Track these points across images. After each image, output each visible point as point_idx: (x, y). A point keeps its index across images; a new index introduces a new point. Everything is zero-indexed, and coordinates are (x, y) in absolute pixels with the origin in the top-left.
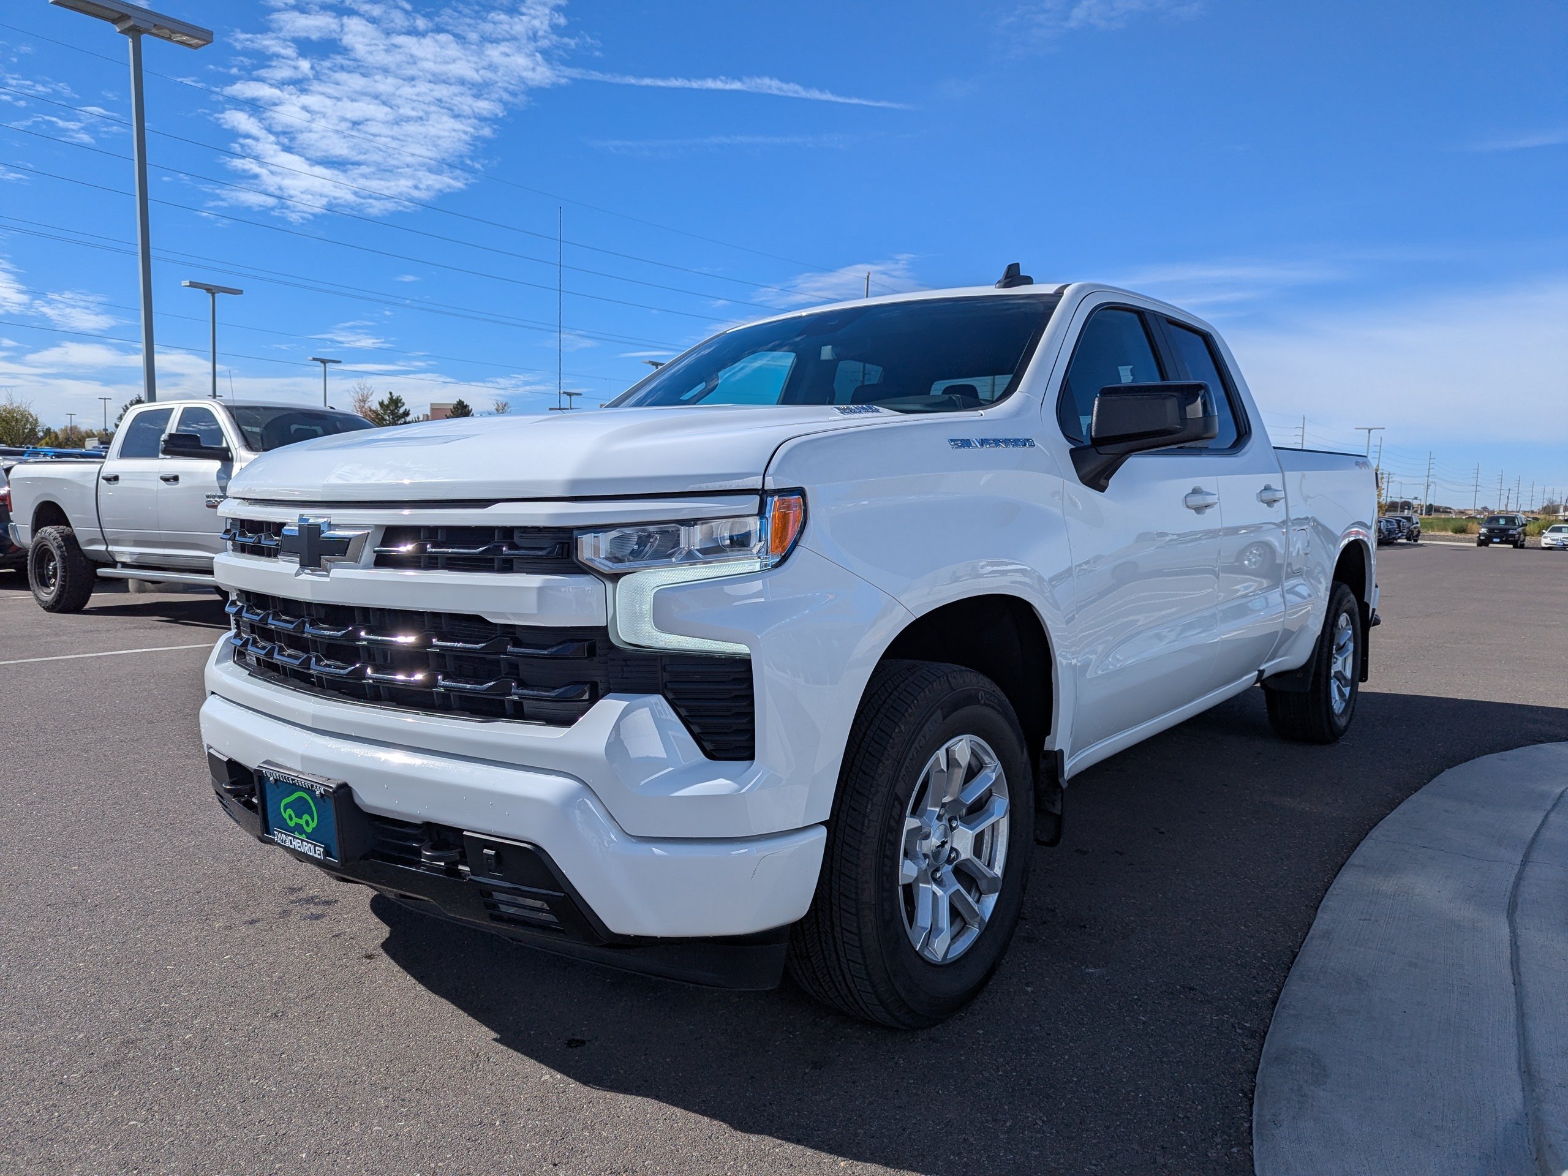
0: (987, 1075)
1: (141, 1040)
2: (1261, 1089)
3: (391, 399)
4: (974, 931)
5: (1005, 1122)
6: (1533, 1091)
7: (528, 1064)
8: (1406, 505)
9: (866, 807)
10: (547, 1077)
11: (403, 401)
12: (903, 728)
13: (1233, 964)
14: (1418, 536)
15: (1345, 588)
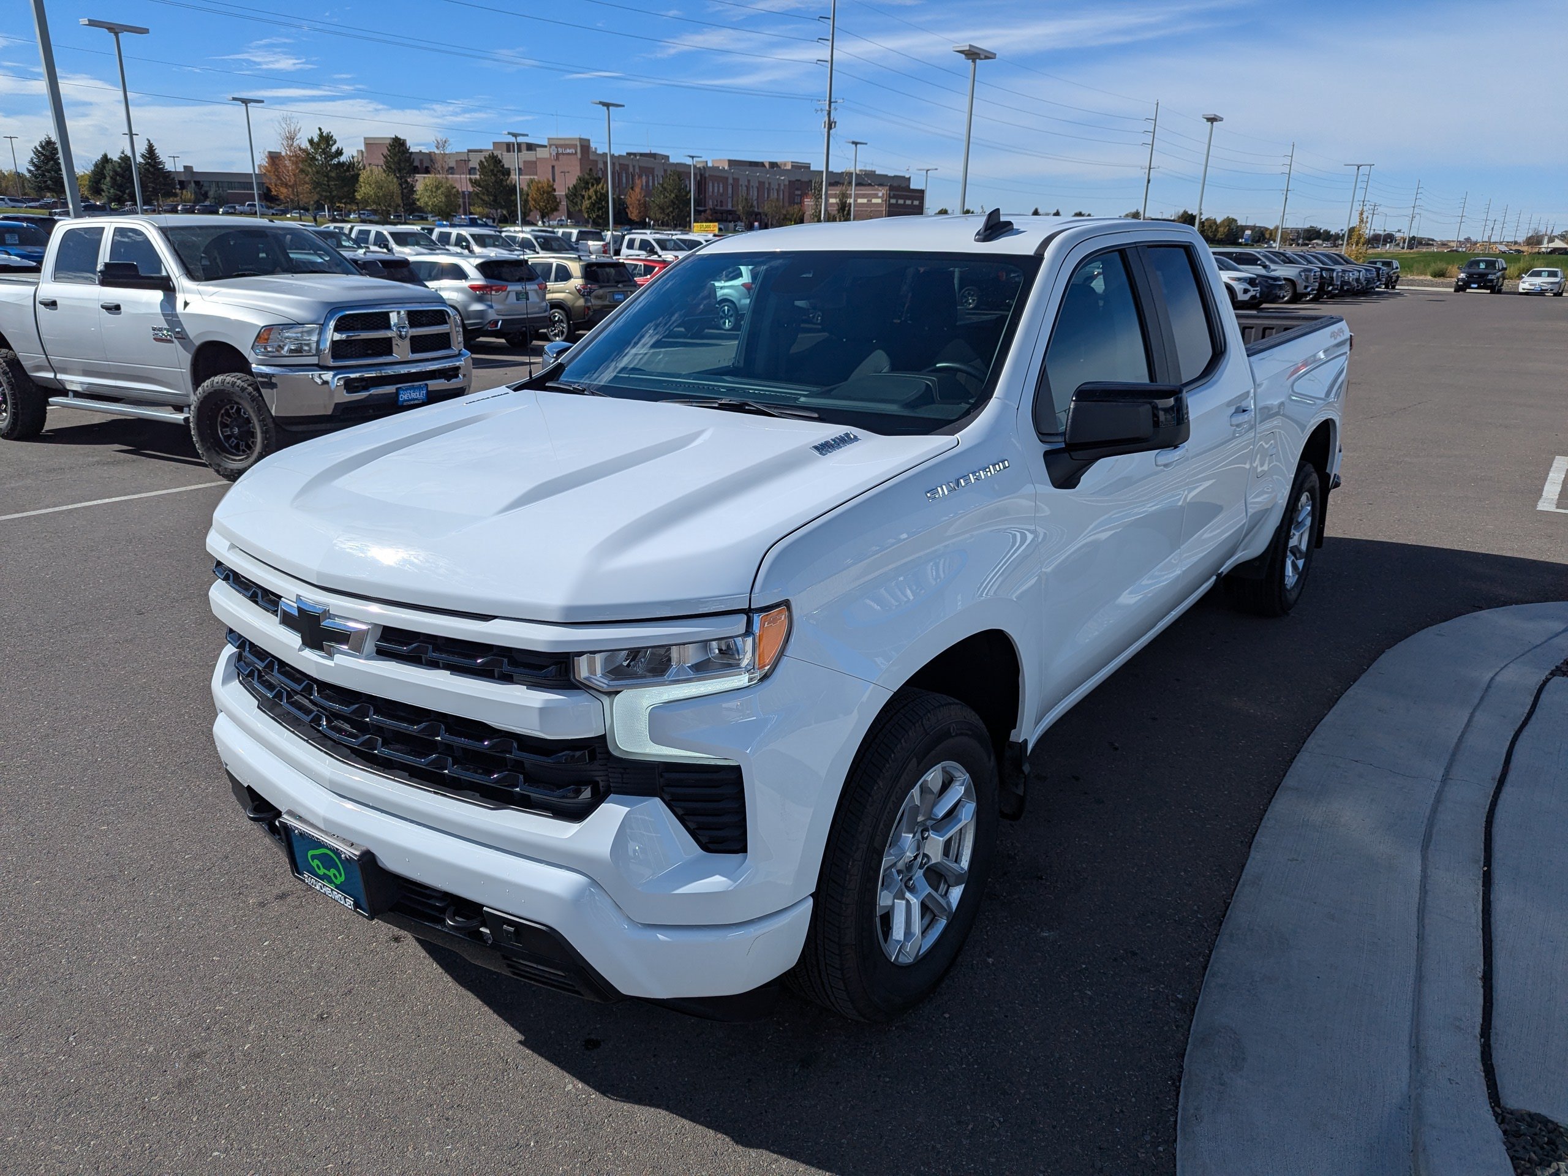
0: (952, 1068)
1: (205, 1052)
2: (1186, 1077)
3: (321, 135)
4: (942, 923)
5: (968, 1125)
6: (1418, 1071)
7: (552, 1072)
8: (1389, 238)
9: (848, 864)
10: (570, 1087)
11: (334, 138)
12: (881, 784)
13: (1171, 921)
14: (1396, 281)
15: (1310, 468)
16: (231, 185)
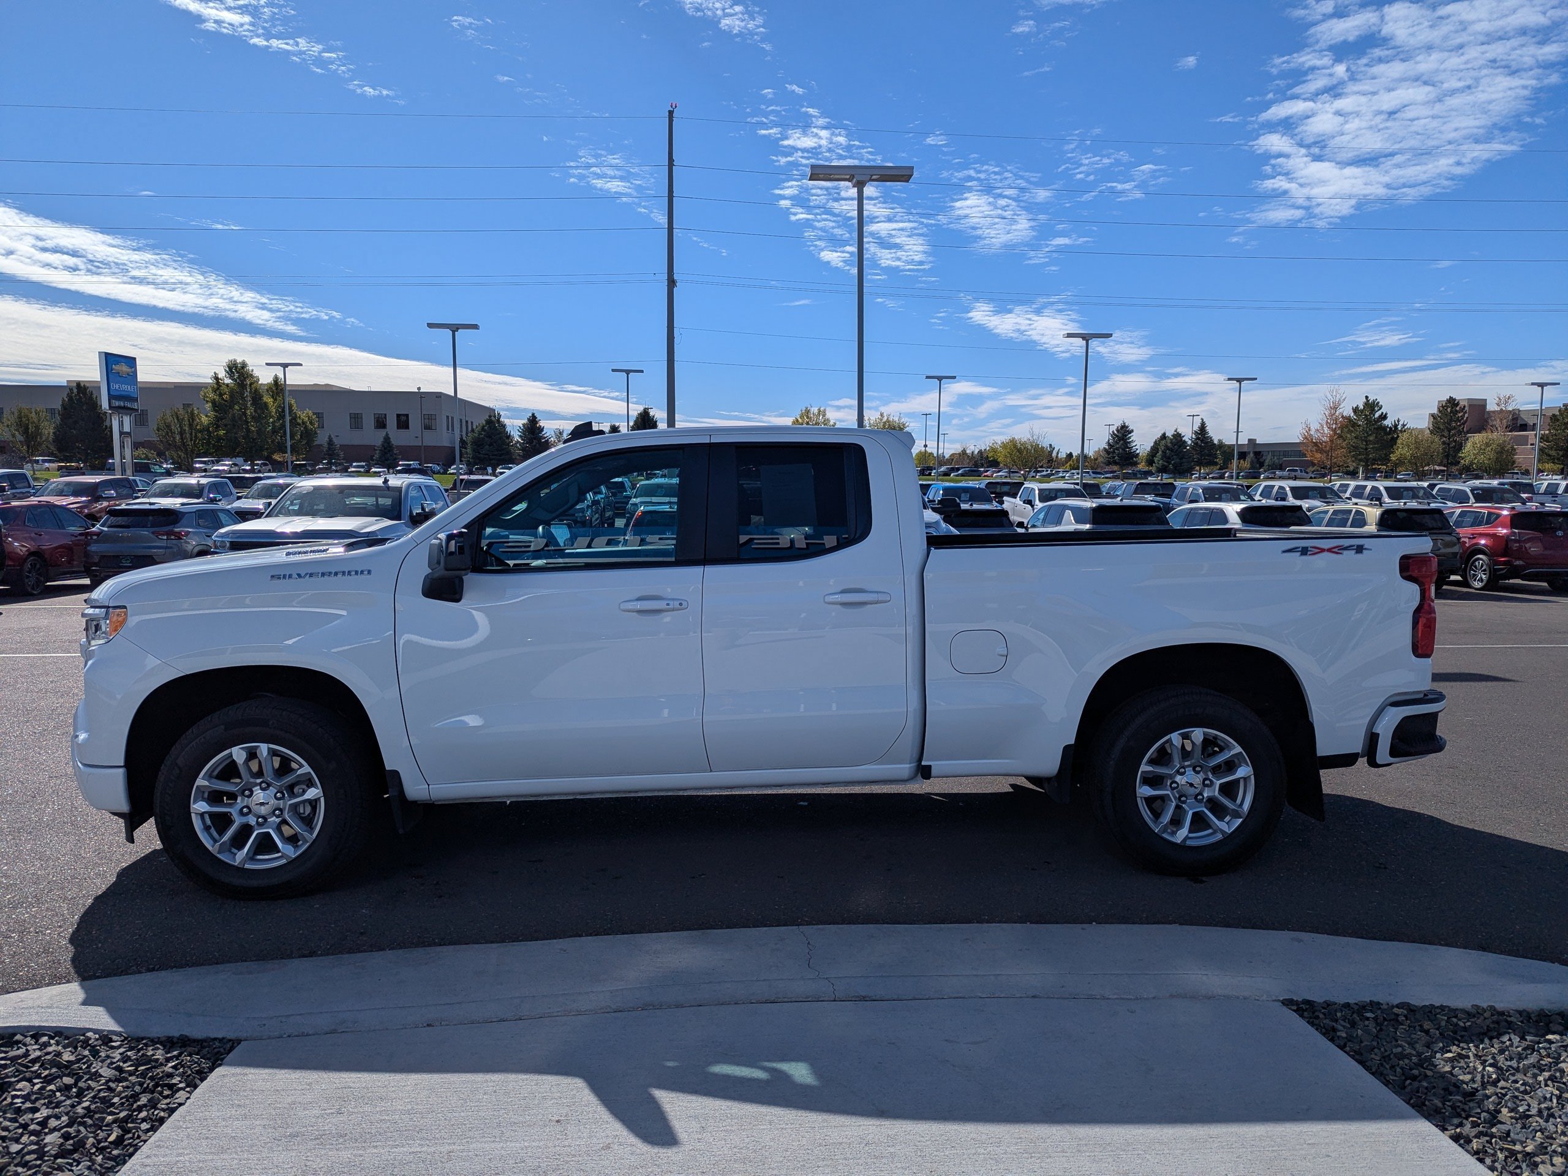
3: (1367, 403)
11: (1380, 404)
16: (1286, 454)
